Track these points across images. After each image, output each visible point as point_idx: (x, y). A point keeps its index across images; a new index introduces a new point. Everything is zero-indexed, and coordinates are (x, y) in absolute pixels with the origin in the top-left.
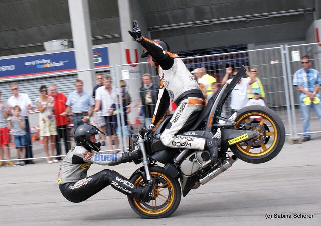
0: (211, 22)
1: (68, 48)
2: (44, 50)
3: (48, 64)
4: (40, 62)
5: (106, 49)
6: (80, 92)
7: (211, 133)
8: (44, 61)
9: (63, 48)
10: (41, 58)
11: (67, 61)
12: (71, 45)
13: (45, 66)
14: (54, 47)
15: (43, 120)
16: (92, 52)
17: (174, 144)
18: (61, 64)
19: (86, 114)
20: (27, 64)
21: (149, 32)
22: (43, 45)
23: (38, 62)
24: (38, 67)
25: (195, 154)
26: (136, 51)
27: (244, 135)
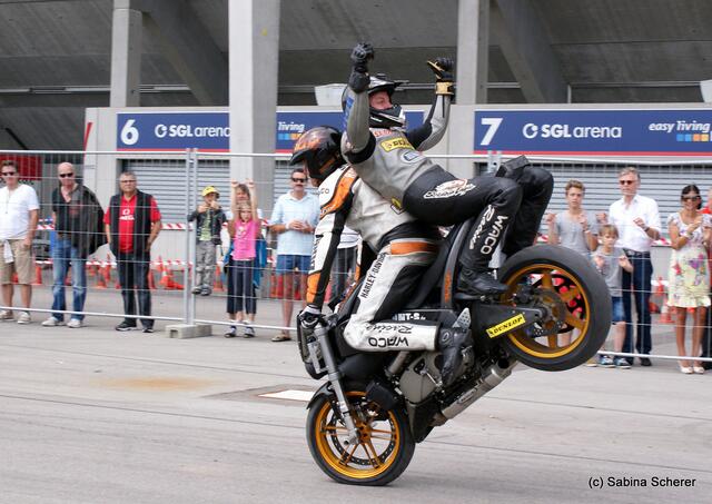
4: (686, 127)
7: (451, 311)
8: (696, 126)
10: (689, 117)
13: (696, 138)
15: (678, 268)
17: (373, 342)
20: (652, 127)
23: (682, 125)
24: (680, 138)
27: (516, 318)
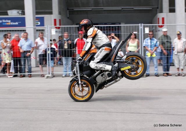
0: (102, 9)
1: (22, 15)
2: (7, 15)
3: (9, 22)
4: (5, 21)
5: (43, 18)
6: (26, 39)
8: (7, 21)
9: (19, 14)
10: (5, 19)
11: (20, 22)
12: (23, 13)
13: (7, 24)
14: (13, 13)
15: (4, 53)
16: (35, 18)
17: (97, 67)
18: (17, 23)
19: (29, 52)
21: (68, 11)
22: (7, 12)
23: (4, 21)
24: (3, 24)
25: (104, 73)
26: (60, 20)
27: (129, 67)
